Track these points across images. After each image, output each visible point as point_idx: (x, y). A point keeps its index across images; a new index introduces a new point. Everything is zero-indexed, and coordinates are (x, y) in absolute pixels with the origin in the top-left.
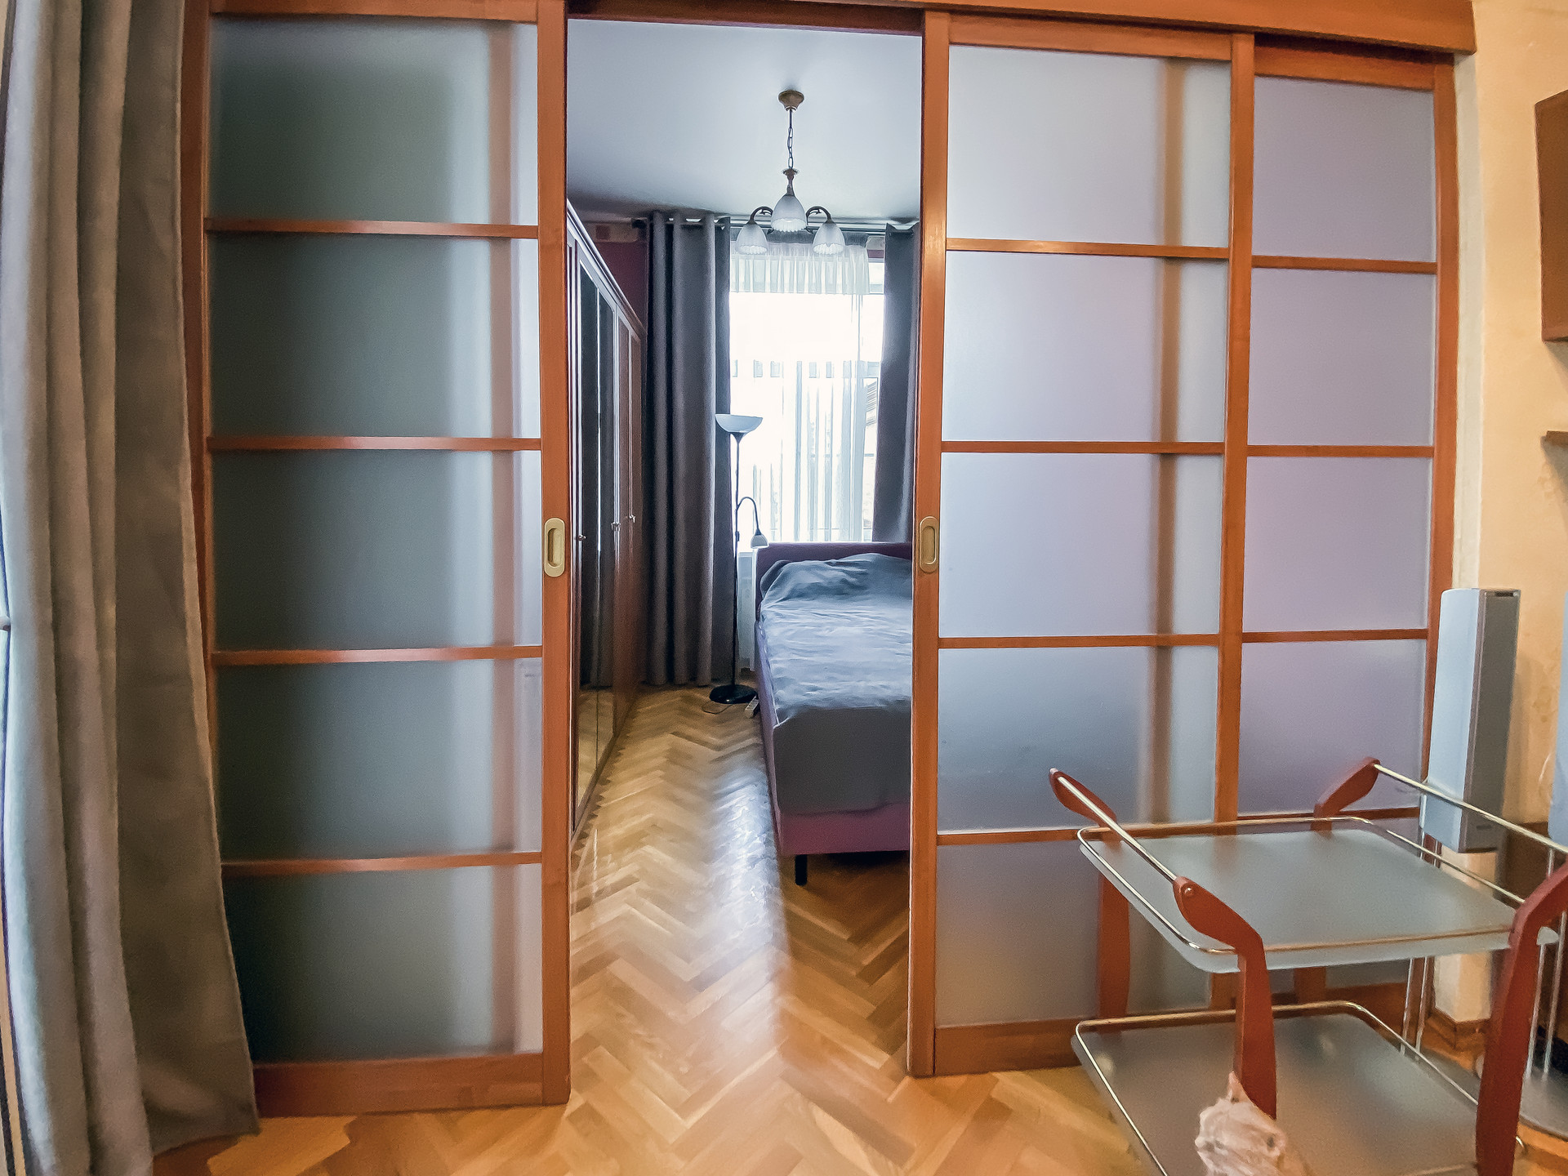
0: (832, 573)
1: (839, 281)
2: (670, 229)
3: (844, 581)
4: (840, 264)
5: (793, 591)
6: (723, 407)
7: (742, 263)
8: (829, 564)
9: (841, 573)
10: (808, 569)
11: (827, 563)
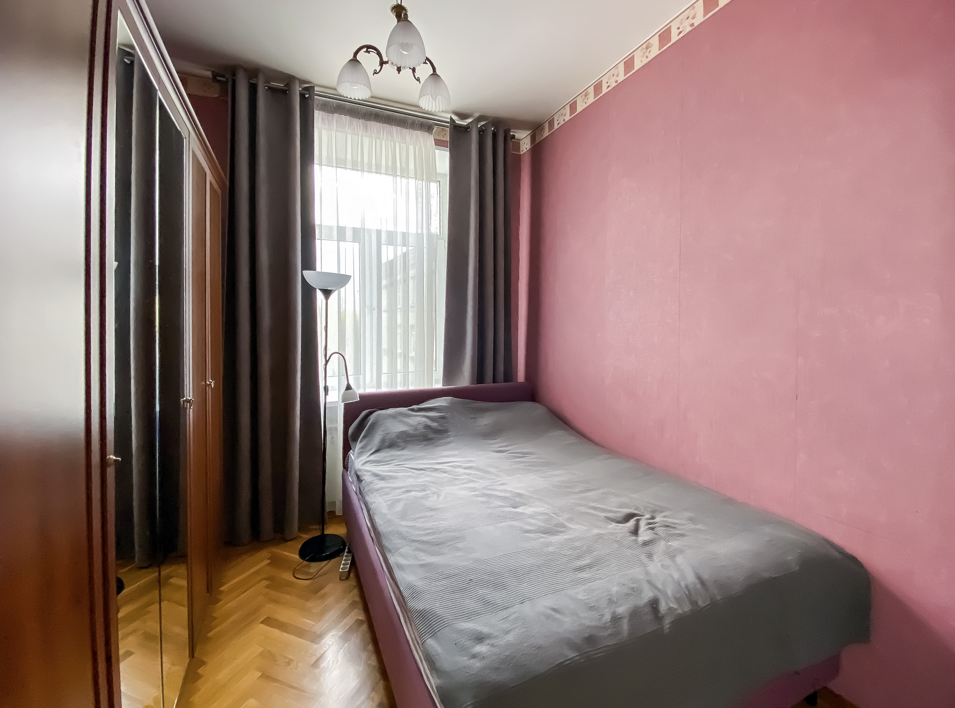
0: (415, 420)
1: (412, 167)
2: (253, 90)
3: (427, 427)
4: (411, 148)
5: (383, 441)
6: (309, 263)
7: (325, 134)
8: (412, 410)
9: (424, 419)
10: (394, 417)
11: (410, 410)
